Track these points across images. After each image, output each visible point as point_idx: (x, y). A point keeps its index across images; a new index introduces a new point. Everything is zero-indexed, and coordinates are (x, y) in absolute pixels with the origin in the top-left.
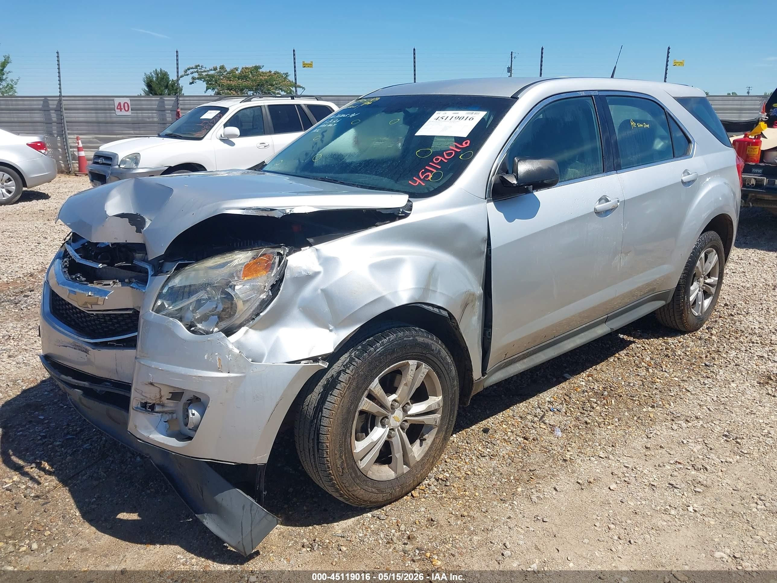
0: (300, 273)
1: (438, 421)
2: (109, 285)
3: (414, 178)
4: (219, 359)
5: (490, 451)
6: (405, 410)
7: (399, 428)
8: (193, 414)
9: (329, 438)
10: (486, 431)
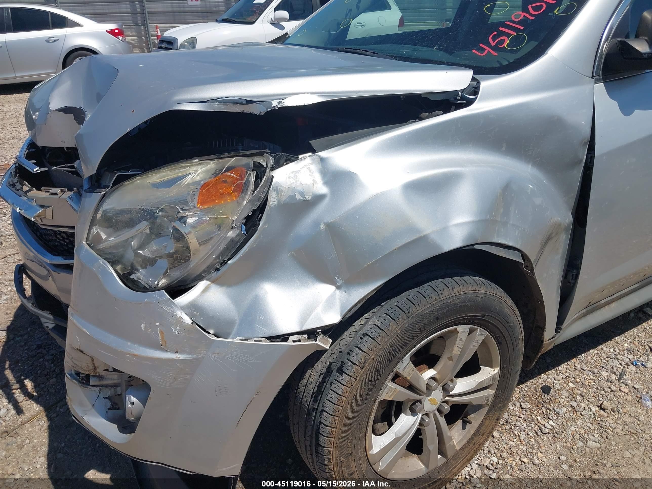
0: (293, 197)
1: (490, 399)
2: (56, 194)
3: (481, 45)
4: (161, 332)
5: (554, 424)
6: (446, 390)
7: (436, 412)
8: (133, 403)
9: (332, 442)
10: (546, 390)
